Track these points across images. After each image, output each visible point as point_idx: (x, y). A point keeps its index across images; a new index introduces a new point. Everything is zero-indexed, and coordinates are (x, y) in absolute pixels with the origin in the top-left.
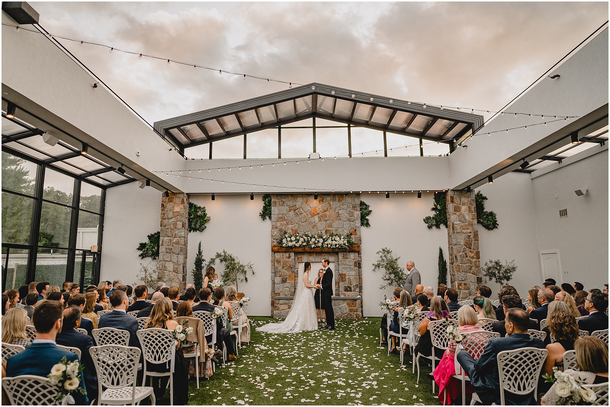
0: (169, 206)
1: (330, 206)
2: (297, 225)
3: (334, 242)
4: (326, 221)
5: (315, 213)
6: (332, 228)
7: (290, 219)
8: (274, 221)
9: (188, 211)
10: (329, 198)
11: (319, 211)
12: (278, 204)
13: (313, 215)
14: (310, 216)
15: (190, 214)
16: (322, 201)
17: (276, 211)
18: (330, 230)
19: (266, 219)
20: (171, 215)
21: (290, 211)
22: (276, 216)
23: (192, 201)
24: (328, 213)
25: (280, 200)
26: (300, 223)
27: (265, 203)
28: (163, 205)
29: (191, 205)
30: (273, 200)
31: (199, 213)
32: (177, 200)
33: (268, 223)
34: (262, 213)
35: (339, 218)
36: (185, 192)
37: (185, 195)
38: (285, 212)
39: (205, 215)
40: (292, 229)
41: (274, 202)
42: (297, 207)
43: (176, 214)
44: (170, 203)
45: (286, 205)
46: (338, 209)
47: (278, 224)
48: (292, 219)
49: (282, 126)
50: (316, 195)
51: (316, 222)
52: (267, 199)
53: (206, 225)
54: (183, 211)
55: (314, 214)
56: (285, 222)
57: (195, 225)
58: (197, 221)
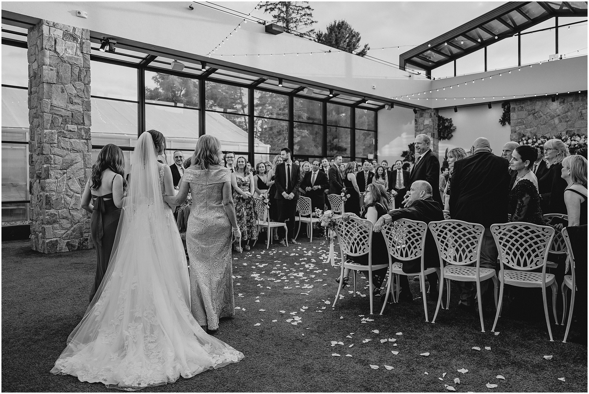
0: (420, 120)
1: (572, 106)
2: (536, 128)
3: (573, 142)
4: (567, 122)
5: (555, 115)
6: (573, 128)
7: (529, 122)
8: (513, 125)
9: (437, 123)
10: (570, 99)
11: (559, 113)
12: (516, 110)
13: (553, 118)
14: (549, 118)
15: (439, 126)
16: (563, 102)
17: (515, 116)
18: (571, 131)
19: (505, 124)
20: (422, 128)
21: (529, 115)
22: (514, 121)
23: (440, 114)
24: (569, 113)
25: (519, 106)
26: (539, 126)
27: (504, 110)
28: (416, 120)
29: (440, 118)
30: (512, 106)
31: (447, 124)
32: (426, 115)
33: (508, 128)
34: (501, 119)
35: (582, 118)
36: (433, 107)
37: (433, 110)
38: (524, 116)
39: (451, 125)
40: (531, 133)
41: (513, 108)
42: (536, 110)
43: (426, 126)
44: (421, 118)
45: (525, 110)
46: (581, 108)
47: (517, 128)
48: (531, 123)
49: (522, 32)
50: (553, 98)
51: (556, 124)
52: (506, 106)
53: (453, 134)
54: (431, 124)
55: (554, 116)
56: (523, 126)
57: (444, 134)
58: (445, 131)
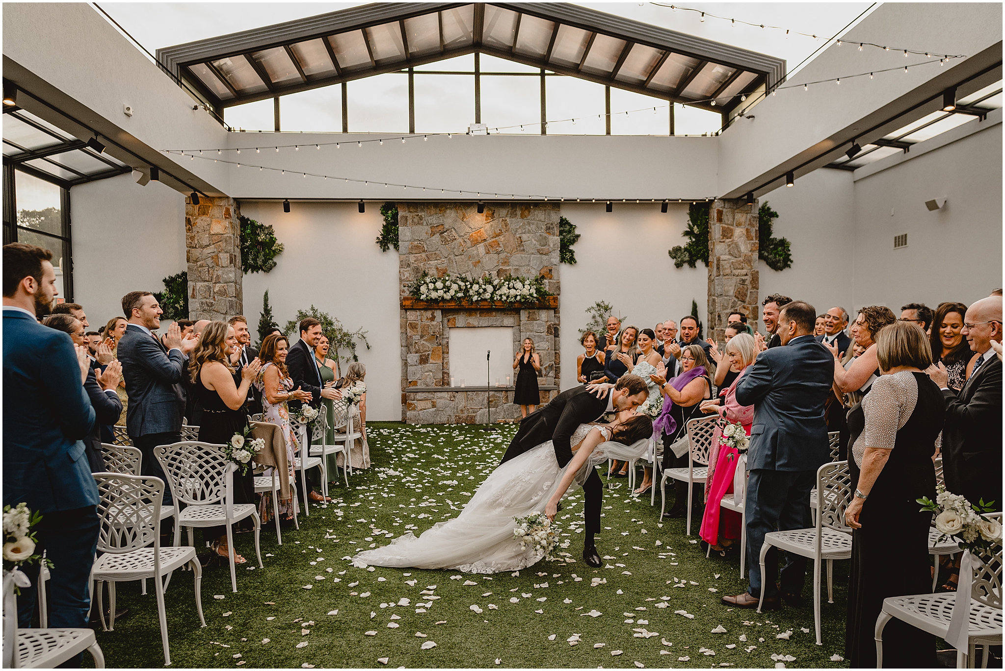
0: (201, 222)
1: (506, 226)
2: (446, 261)
3: (513, 292)
4: (498, 253)
5: (479, 239)
6: (509, 265)
7: (434, 249)
8: (404, 252)
9: (239, 232)
10: (504, 212)
11: (485, 236)
12: (410, 221)
13: (475, 243)
14: (469, 244)
15: (243, 239)
16: (493, 216)
17: (408, 234)
18: (506, 270)
19: (388, 248)
20: (205, 242)
21: (433, 234)
22: (407, 244)
23: (246, 214)
24: (502, 238)
25: (414, 214)
26: (452, 256)
27: (386, 220)
28: (188, 221)
29: (244, 222)
30: (401, 213)
31: (262, 237)
32: (216, 212)
33: (392, 257)
34: (380, 237)
35: (522, 248)
36: (231, 196)
37: (232, 201)
38: (424, 236)
39: (273, 241)
40: (437, 269)
41: (402, 217)
42: (447, 227)
43: (216, 237)
44: (204, 217)
45: (425, 223)
46: (520, 231)
47: (412, 258)
48: (437, 250)
49: (416, 69)
50: (481, 206)
51: (481, 256)
52: (390, 212)
53: (275, 260)
54: (229, 233)
55: (477, 240)
56: (424, 255)
57: (255, 260)
58: (258, 252)
